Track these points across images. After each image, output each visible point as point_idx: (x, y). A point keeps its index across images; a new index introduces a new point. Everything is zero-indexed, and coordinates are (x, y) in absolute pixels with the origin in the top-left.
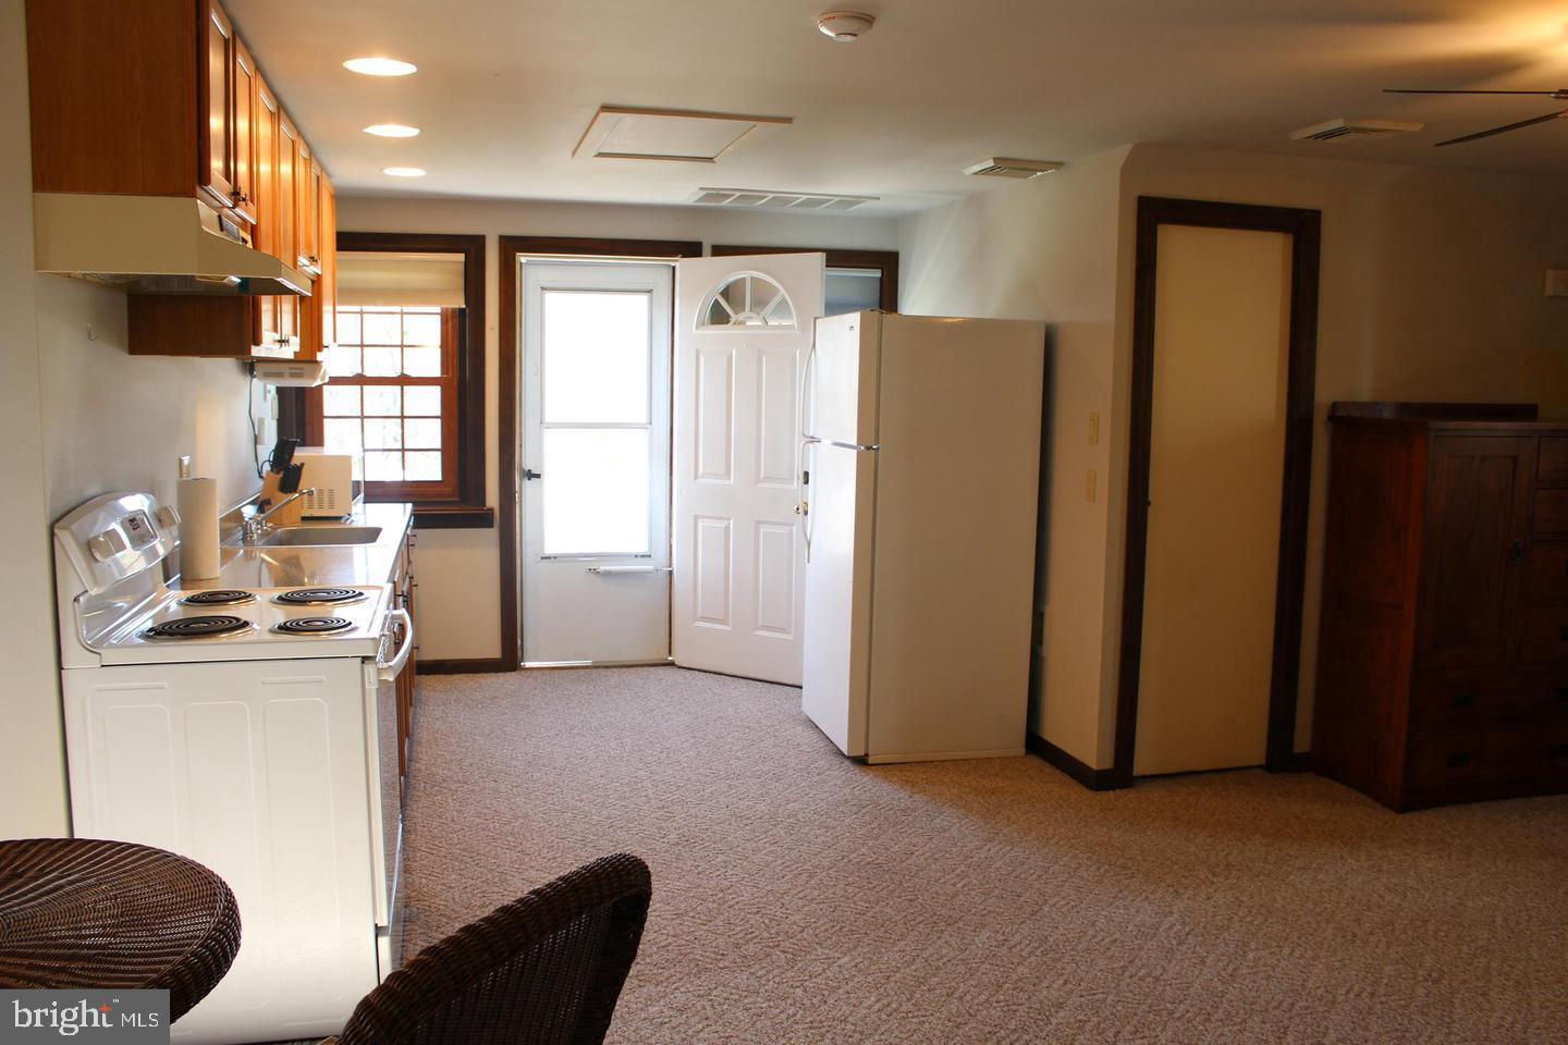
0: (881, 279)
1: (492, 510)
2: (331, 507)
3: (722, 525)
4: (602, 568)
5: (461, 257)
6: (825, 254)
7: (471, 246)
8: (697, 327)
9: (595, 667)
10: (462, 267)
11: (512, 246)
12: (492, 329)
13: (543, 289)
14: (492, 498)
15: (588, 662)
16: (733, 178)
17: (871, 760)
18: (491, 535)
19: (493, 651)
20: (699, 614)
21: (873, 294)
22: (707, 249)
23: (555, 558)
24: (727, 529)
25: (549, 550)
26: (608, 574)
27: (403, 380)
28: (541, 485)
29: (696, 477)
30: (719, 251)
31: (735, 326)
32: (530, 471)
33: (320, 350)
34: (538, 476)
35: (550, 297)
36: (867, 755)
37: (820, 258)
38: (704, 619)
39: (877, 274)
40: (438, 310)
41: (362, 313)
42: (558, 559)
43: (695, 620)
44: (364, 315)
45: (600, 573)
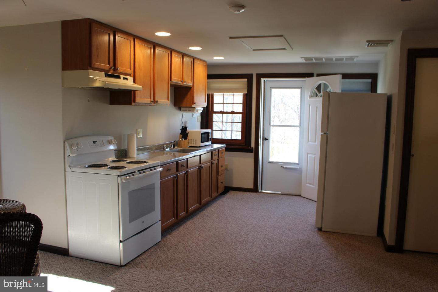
0: (372, 82)
1: (253, 148)
2: (196, 144)
3: (313, 156)
4: (285, 166)
5: (246, 80)
6: (341, 75)
7: (249, 77)
8: (309, 98)
9: (282, 194)
10: (247, 82)
11: (259, 76)
12: (254, 99)
13: (271, 88)
14: (253, 145)
15: (280, 193)
16: (313, 54)
17: (323, 230)
18: (252, 155)
19: (251, 186)
20: (307, 182)
21: (369, 87)
22: (315, 75)
23: (272, 162)
24: (315, 157)
25: (271, 160)
26: (286, 168)
27: (233, 113)
28: (269, 142)
29: (308, 142)
30: (318, 75)
31: (319, 97)
32: (266, 138)
33: (193, 104)
34: (268, 139)
35: (273, 90)
36: (322, 228)
37: (339, 76)
38: (309, 183)
39: (370, 81)
40: (242, 94)
41: (223, 95)
42: (273, 163)
43: (307, 184)
44: (224, 96)
45: (284, 167)
